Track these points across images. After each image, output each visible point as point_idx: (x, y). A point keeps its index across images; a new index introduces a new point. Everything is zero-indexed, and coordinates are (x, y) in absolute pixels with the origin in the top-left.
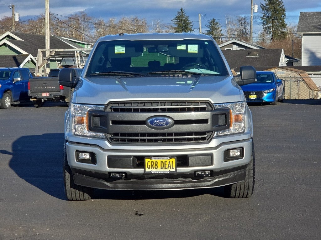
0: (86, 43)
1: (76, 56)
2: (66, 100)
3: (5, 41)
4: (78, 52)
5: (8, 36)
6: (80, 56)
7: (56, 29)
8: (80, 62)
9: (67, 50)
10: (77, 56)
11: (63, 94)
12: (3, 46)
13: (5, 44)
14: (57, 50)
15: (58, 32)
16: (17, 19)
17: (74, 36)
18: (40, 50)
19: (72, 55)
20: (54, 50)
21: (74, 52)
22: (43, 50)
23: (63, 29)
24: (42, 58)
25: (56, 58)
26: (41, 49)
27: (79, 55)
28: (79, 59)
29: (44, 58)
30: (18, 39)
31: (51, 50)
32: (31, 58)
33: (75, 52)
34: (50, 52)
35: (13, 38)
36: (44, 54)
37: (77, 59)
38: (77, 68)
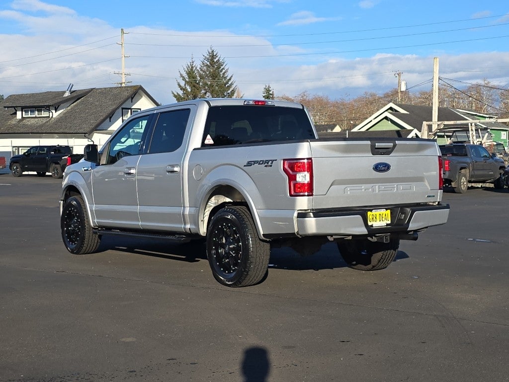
0: (488, 116)
1: (470, 129)
2: (453, 184)
3: (387, 114)
4: (473, 124)
5: (391, 108)
6: (476, 130)
7: (453, 101)
8: (475, 137)
9: (459, 122)
10: (472, 130)
11: (449, 176)
12: (385, 120)
13: (386, 118)
14: (446, 123)
15: (454, 104)
16: (403, 88)
17: (474, 108)
18: (425, 123)
19: (465, 129)
20: (442, 123)
21: (467, 124)
22: (429, 123)
23: (461, 101)
24: (428, 133)
25: (444, 132)
26: (426, 121)
27: (474, 129)
28: (474, 133)
29: (430, 133)
30: (402, 111)
31: (439, 123)
32: (416, 134)
33: (470, 124)
34: (438, 125)
35: (396, 111)
36: (430, 127)
37: (472, 133)
38: (472, 143)
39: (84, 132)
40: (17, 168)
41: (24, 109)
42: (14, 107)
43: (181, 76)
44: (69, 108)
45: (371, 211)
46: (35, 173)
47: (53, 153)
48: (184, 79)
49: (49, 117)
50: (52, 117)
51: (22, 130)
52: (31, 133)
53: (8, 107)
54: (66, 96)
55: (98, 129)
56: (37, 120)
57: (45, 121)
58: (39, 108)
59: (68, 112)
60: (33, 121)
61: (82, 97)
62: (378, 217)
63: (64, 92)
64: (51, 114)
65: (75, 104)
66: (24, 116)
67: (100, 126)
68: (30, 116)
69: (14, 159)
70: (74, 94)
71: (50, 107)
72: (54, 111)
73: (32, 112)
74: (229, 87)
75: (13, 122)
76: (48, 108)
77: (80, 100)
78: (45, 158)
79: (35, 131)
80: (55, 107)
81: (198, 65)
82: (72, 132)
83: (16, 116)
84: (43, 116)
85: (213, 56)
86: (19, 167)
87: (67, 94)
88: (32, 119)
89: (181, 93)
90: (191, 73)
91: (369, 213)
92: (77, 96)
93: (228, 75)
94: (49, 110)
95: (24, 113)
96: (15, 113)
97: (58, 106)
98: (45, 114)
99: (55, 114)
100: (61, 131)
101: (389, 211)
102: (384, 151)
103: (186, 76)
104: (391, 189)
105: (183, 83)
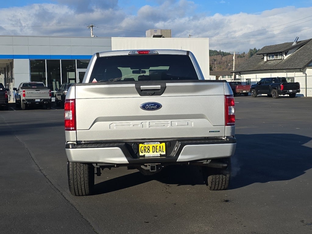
39: (300, 68)
40: (254, 92)
41: (268, 55)
42: (263, 54)
44: (295, 53)
45: (143, 143)
46: (267, 95)
47: (274, 82)
49: (282, 59)
50: (283, 59)
51: (265, 68)
52: (270, 70)
53: (259, 54)
54: (294, 45)
55: (310, 65)
56: (275, 61)
57: (279, 61)
58: (276, 54)
59: (293, 55)
60: (272, 62)
61: (303, 45)
62: (151, 149)
63: (293, 43)
64: (283, 57)
65: (299, 50)
66: (268, 59)
67: (311, 64)
68: (271, 59)
69: (253, 86)
70: (299, 44)
71: (283, 53)
72: (284, 55)
73: (273, 56)
75: (262, 63)
76: (281, 53)
77: (302, 47)
78: (268, 86)
79: (272, 68)
80: (285, 53)
82: (292, 68)
83: (264, 60)
84: (279, 58)
86: (255, 91)
87: (294, 44)
88: (272, 61)
91: (141, 145)
92: (301, 45)
94: (282, 55)
95: (268, 57)
96: (264, 58)
97: (287, 52)
98: (279, 57)
99: (285, 57)
100: (287, 68)
101: (164, 144)
102: (153, 92)
104: (163, 125)
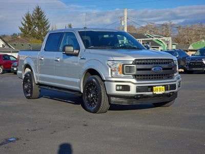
43: (23, 18)
48: (24, 20)
74: (46, 24)
81: (31, 13)
85: (38, 9)
89: (23, 27)
90: (28, 17)
93: (46, 18)
103: (25, 19)
105: (24, 22)
